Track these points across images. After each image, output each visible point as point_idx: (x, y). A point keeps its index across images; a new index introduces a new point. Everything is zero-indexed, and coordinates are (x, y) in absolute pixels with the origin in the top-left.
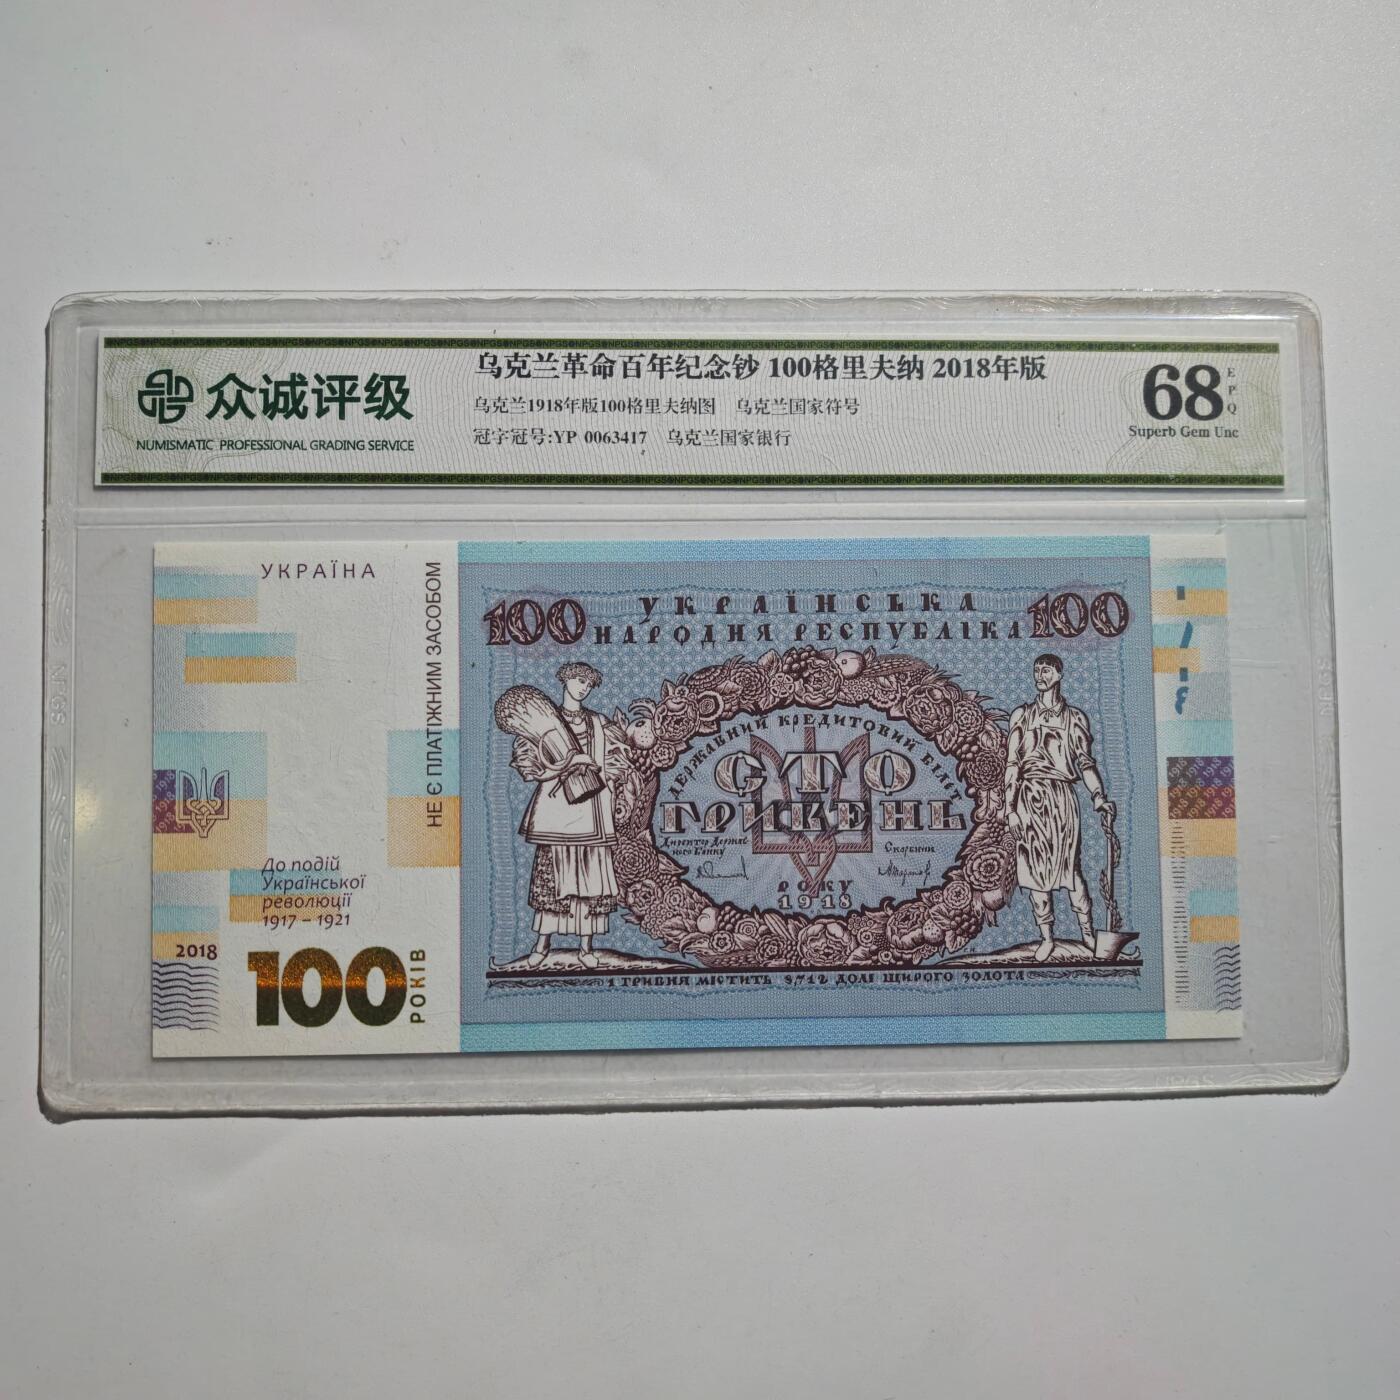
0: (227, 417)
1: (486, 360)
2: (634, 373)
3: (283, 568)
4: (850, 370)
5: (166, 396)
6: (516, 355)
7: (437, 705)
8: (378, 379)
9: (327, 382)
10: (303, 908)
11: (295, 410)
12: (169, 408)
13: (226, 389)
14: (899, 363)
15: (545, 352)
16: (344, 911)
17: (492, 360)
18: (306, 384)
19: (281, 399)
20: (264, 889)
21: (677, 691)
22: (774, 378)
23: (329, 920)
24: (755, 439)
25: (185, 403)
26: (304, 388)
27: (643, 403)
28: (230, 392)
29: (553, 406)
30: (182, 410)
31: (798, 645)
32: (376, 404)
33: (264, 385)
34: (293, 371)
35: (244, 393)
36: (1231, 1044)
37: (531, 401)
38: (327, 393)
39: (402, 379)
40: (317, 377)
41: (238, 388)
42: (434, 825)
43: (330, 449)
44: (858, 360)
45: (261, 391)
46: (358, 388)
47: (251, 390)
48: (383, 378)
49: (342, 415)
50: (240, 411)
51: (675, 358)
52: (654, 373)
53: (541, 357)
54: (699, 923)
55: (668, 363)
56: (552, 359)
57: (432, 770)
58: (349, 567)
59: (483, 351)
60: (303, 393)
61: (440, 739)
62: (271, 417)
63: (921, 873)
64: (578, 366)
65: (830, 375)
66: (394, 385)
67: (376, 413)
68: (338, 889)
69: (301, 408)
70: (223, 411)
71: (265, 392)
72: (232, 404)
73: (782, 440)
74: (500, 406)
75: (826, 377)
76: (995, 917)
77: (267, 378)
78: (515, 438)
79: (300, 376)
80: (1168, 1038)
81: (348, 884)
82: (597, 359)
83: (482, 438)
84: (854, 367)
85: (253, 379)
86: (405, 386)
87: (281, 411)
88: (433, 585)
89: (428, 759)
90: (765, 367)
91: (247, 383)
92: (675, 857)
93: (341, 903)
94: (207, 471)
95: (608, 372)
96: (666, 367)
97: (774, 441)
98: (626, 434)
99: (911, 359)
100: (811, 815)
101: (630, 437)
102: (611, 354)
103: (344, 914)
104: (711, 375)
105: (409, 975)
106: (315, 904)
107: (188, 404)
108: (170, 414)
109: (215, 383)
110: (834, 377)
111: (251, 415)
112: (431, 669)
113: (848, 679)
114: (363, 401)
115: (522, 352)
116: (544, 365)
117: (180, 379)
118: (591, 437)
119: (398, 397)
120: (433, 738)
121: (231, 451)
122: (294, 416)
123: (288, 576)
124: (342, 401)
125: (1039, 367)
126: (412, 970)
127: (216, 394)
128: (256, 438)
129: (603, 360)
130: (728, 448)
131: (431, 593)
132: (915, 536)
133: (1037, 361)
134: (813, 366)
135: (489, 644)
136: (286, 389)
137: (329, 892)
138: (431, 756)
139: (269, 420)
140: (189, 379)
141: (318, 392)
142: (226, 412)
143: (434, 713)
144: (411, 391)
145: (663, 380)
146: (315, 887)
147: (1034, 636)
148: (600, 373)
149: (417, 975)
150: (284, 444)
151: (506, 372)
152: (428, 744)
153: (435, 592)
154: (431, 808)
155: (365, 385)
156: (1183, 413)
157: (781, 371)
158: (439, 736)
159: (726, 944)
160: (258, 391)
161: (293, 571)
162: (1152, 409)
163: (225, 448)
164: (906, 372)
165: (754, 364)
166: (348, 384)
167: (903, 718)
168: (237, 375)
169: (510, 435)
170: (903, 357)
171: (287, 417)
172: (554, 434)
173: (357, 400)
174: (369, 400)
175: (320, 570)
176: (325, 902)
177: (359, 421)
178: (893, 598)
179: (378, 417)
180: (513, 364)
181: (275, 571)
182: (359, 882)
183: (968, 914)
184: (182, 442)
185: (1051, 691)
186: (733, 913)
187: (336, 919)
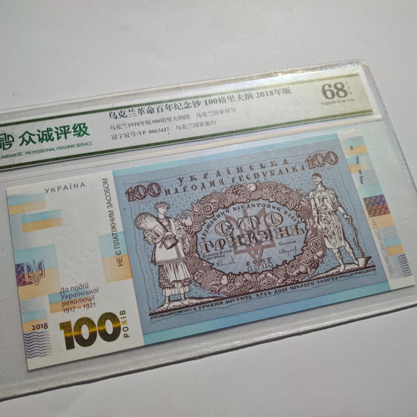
0: (26, 145)
1: (112, 114)
2: (161, 111)
3: (53, 189)
4: (230, 100)
5: (5, 141)
6: (121, 112)
7: (114, 224)
8: (77, 125)
9: (59, 129)
10: (77, 303)
11: (50, 139)
12: (6, 145)
13: (25, 136)
14: (245, 95)
15: (131, 109)
16: (93, 302)
17: (113, 114)
18: (52, 130)
19: (45, 137)
20: (62, 299)
21: (196, 206)
22: (206, 106)
23: (88, 306)
24: (204, 124)
25: (12, 143)
26: (52, 132)
27: (166, 119)
28: (27, 137)
29: (136, 124)
30: (11, 145)
31: (233, 184)
32: (77, 133)
33: (38, 133)
34: (47, 127)
35: (31, 136)
36: (413, 288)
37: (129, 124)
38: (60, 132)
39: (84, 124)
40: (56, 128)
41: (29, 135)
42: (120, 265)
43: (64, 149)
44: (232, 96)
45: (37, 135)
46: (70, 129)
47: (34, 135)
48: (78, 125)
49: (66, 138)
50: (31, 142)
51: (173, 104)
52: (168, 110)
53: (130, 111)
54: (222, 282)
55: (172, 106)
56: (133, 110)
57: (116, 247)
58: (76, 185)
59: (110, 112)
60: (52, 134)
61: (117, 236)
62: (42, 142)
63: (293, 250)
64: (142, 112)
65: (224, 102)
66: (82, 126)
67: (77, 135)
68: (89, 294)
69: (52, 138)
70: (25, 143)
71: (39, 135)
72: (28, 140)
73: (213, 123)
74: (119, 127)
75: (223, 103)
76: (322, 260)
77: (39, 131)
78: (126, 136)
79: (50, 128)
80: (392, 289)
81: (93, 292)
82: (148, 109)
83: (114, 137)
84: (231, 99)
85: (34, 131)
86: (86, 126)
87: (45, 140)
88: (106, 186)
89: (114, 243)
90: (203, 103)
91: (32, 133)
92: (208, 260)
93: (91, 299)
94: (22, 162)
95: (152, 111)
96: (171, 108)
97: (211, 124)
98: (162, 129)
99: (248, 94)
100: (251, 238)
101: (164, 130)
102: (152, 106)
103: (93, 303)
104: (186, 107)
105: (121, 320)
106: (81, 301)
107: (13, 143)
108: (6, 147)
109: (21, 135)
110: (225, 102)
111: (34, 143)
112: (110, 213)
113: (253, 192)
114: (73, 132)
115: (123, 110)
116: (131, 113)
117: (8, 136)
118: (150, 132)
119: (84, 130)
120: (114, 236)
121: (29, 155)
122: (50, 141)
123: (55, 191)
124: (65, 134)
125: (288, 90)
126: (121, 318)
127: (22, 138)
128: (38, 149)
129: (150, 108)
130: (196, 128)
131: (105, 189)
132: (263, 145)
133: (288, 89)
134: (218, 100)
135: (129, 201)
136: (46, 133)
137: (86, 296)
138: (115, 242)
139: (41, 144)
140: (12, 135)
141: (57, 132)
142: (26, 143)
143: (114, 227)
144: (88, 127)
145: (171, 112)
146: (80, 295)
147: (309, 168)
148: (150, 112)
149: (123, 320)
150: (47, 150)
151: (119, 117)
152: (114, 238)
153: (107, 187)
154: (118, 260)
155: (72, 127)
156: (336, 96)
157: (208, 103)
158: (117, 235)
159: (233, 287)
160: (36, 135)
161: (56, 189)
162: (327, 97)
163: (27, 154)
164: (248, 98)
165: (199, 103)
166: (66, 128)
167: (274, 201)
168: (29, 131)
169: (124, 135)
170: (245, 94)
171: (47, 141)
172: (138, 133)
173: (70, 132)
174: (74, 132)
175: (65, 187)
176: (85, 300)
177: (72, 138)
178: (261, 164)
179: (78, 136)
180: (121, 114)
181: (50, 191)
182: (97, 290)
183: (313, 261)
184: (12, 155)
185: (320, 184)
186: (233, 276)
187: (90, 305)
